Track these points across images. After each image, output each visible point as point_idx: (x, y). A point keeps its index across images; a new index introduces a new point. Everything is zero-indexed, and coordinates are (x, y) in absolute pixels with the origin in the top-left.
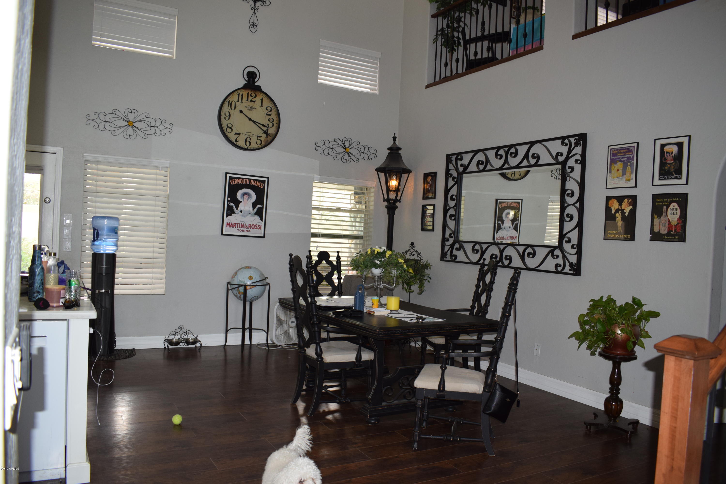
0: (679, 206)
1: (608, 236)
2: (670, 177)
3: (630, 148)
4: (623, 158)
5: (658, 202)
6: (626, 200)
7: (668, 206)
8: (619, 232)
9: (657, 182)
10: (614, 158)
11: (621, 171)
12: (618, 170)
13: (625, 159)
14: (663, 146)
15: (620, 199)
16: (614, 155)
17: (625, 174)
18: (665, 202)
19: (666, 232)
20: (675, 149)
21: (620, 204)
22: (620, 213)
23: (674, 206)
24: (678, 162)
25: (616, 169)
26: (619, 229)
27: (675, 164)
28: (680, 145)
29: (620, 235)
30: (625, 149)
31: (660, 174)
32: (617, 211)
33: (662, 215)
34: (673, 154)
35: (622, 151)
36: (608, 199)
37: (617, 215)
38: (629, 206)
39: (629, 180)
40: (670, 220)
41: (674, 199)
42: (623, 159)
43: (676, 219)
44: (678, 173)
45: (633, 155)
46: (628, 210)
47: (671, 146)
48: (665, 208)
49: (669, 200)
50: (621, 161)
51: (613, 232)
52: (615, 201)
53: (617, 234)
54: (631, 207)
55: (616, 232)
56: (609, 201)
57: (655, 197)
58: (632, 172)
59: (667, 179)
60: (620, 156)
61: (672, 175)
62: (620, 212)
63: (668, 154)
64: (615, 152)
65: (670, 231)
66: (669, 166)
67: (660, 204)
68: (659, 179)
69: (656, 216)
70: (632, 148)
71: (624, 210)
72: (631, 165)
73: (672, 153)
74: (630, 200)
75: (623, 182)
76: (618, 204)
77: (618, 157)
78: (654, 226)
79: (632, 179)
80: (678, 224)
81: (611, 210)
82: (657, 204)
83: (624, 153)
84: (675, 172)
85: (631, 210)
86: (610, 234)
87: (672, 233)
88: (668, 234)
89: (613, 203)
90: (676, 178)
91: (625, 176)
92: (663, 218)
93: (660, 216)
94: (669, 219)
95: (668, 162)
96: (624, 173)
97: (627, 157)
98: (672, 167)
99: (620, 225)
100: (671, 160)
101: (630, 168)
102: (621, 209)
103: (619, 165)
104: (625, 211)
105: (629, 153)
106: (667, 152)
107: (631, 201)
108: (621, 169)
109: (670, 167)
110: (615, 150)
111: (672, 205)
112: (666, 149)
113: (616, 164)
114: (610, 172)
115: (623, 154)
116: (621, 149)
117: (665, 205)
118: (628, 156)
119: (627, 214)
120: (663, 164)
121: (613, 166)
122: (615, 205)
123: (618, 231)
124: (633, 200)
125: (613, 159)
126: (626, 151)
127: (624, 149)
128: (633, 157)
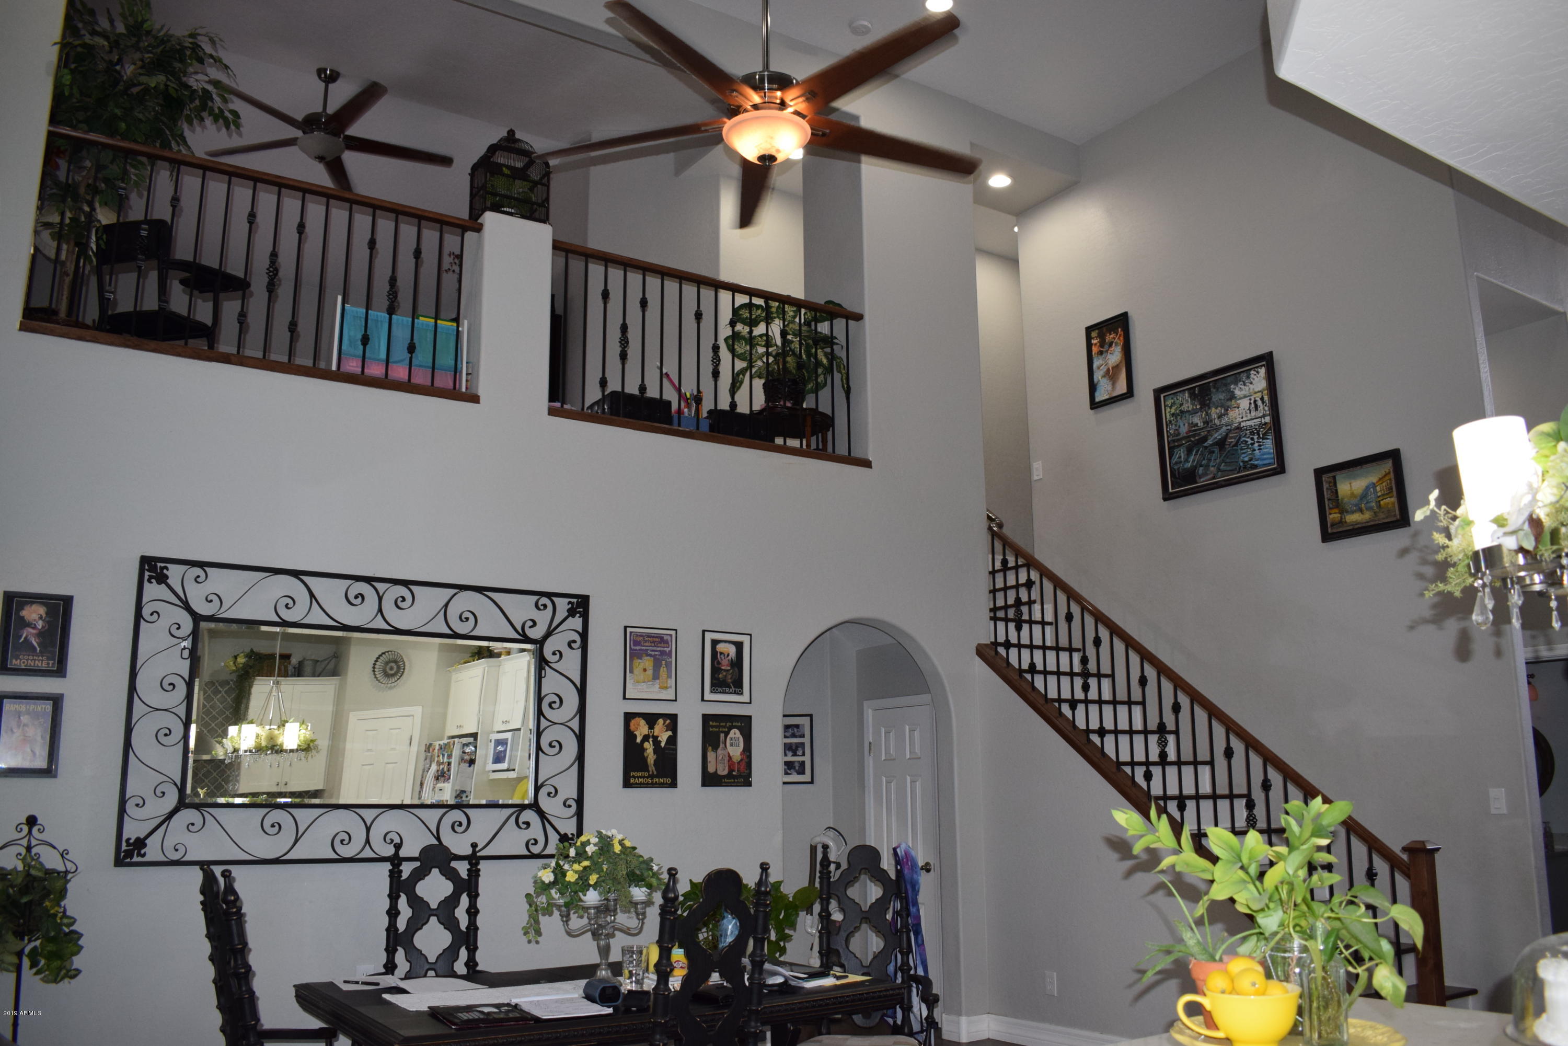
0: (741, 734)
1: (632, 781)
2: (727, 690)
3: (665, 638)
4: (653, 651)
5: (713, 727)
6: (661, 721)
7: (727, 734)
8: (651, 773)
9: (708, 696)
10: (638, 648)
11: (650, 672)
12: (645, 670)
13: (656, 653)
14: (715, 643)
15: (651, 719)
16: (636, 643)
17: (658, 678)
18: (723, 727)
19: (726, 772)
20: (732, 650)
21: (651, 726)
22: (651, 743)
23: (735, 733)
24: (736, 669)
25: (642, 666)
26: (650, 769)
27: (733, 672)
28: (739, 646)
29: (652, 779)
30: (657, 637)
31: (712, 685)
32: (646, 738)
33: (718, 746)
34: (730, 658)
35: (651, 640)
36: (629, 717)
37: (646, 745)
38: (667, 731)
39: (666, 688)
40: (731, 755)
41: (734, 724)
42: (653, 653)
43: (739, 754)
44: (737, 686)
45: (669, 649)
46: (664, 737)
47: (727, 645)
48: (722, 735)
49: (729, 724)
50: (651, 656)
51: (640, 774)
52: (642, 722)
53: (647, 778)
54: (670, 733)
55: (646, 774)
56: (630, 721)
57: (706, 718)
58: (669, 676)
59: (723, 693)
60: (647, 646)
61: (730, 687)
62: (651, 740)
63: (722, 656)
64: (639, 639)
65: (731, 770)
66: (724, 674)
67: (715, 729)
68: (711, 692)
69: (710, 748)
70: (669, 638)
71: (657, 737)
72: (668, 665)
73: (728, 655)
74: (668, 721)
75: (654, 691)
76: (647, 726)
77: (644, 648)
78: (709, 765)
79: (671, 687)
80: (741, 760)
81: (635, 736)
82: (711, 729)
83: (654, 642)
84: (732, 683)
85: (669, 738)
86: (634, 777)
87: (734, 773)
88: (730, 775)
89: (639, 725)
90: (735, 693)
91: (658, 681)
92: (720, 751)
93: (715, 748)
94: (729, 754)
95: (723, 668)
96: (656, 677)
97: (660, 651)
98: (730, 677)
99: (652, 762)
100: (727, 666)
101: (665, 669)
102: (653, 735)
103: (648, 662)
104: (659, 739)
105: (663, 645)
106: (721, 653)
107: (669, 723)
108: (651, 668)
109: (725, 676)
110: (637, 636)
111: (733, 731)
112: (720, 647)
113: (641, 659)
114: (631, 672)
115: (653, 645)
116: (650, 635)
117: (723, 732)
118: (662, 649)
119: (663, 745)
120: (715, 670)
121: (636, 661)
122: (641, 729)
123: (649, 772)
124: (672, 720)
125: (636, 650)
126: (657, 640)
127: (653, 637)
128: (670, 651)
